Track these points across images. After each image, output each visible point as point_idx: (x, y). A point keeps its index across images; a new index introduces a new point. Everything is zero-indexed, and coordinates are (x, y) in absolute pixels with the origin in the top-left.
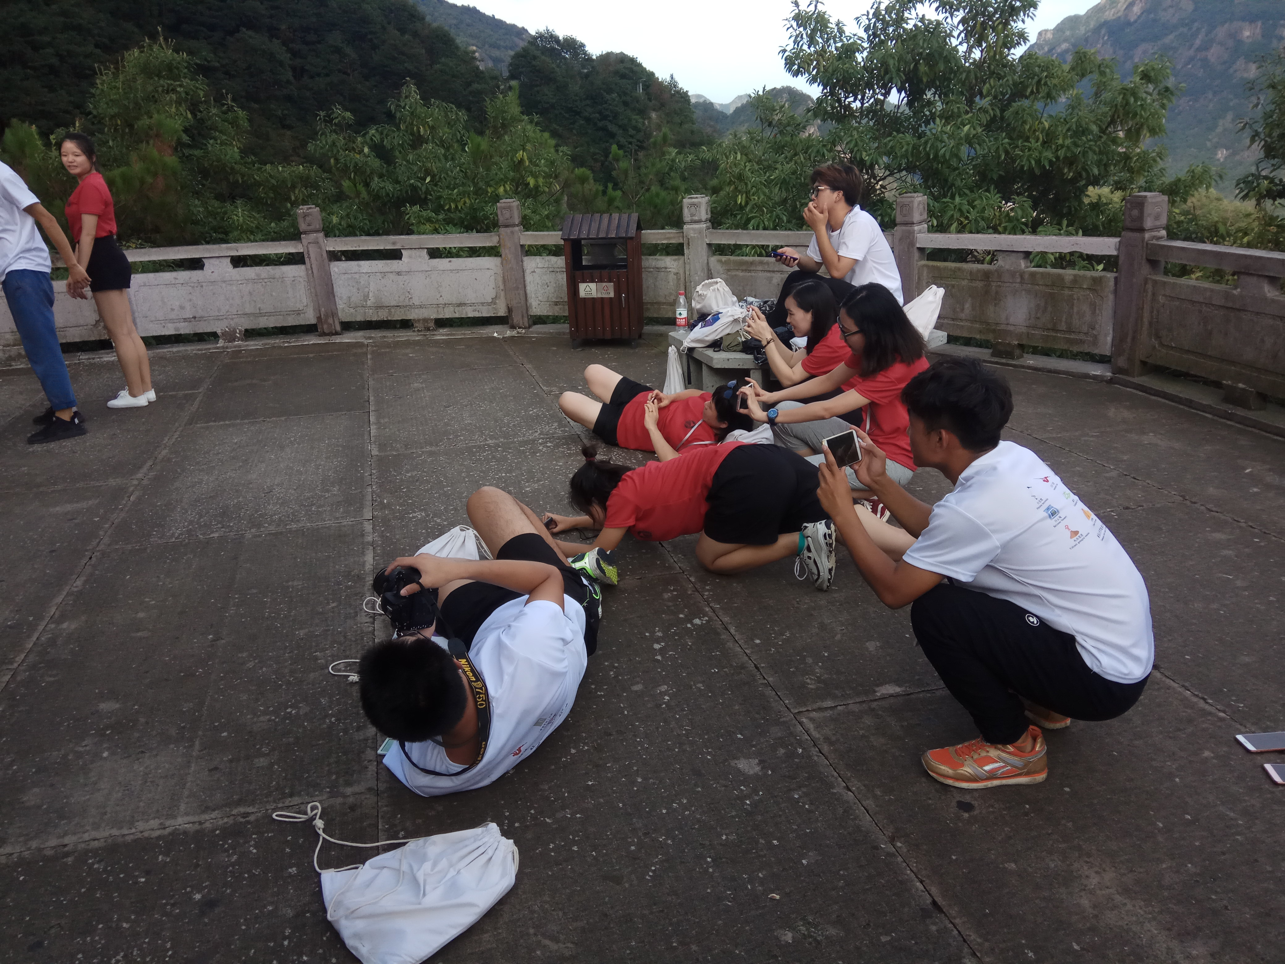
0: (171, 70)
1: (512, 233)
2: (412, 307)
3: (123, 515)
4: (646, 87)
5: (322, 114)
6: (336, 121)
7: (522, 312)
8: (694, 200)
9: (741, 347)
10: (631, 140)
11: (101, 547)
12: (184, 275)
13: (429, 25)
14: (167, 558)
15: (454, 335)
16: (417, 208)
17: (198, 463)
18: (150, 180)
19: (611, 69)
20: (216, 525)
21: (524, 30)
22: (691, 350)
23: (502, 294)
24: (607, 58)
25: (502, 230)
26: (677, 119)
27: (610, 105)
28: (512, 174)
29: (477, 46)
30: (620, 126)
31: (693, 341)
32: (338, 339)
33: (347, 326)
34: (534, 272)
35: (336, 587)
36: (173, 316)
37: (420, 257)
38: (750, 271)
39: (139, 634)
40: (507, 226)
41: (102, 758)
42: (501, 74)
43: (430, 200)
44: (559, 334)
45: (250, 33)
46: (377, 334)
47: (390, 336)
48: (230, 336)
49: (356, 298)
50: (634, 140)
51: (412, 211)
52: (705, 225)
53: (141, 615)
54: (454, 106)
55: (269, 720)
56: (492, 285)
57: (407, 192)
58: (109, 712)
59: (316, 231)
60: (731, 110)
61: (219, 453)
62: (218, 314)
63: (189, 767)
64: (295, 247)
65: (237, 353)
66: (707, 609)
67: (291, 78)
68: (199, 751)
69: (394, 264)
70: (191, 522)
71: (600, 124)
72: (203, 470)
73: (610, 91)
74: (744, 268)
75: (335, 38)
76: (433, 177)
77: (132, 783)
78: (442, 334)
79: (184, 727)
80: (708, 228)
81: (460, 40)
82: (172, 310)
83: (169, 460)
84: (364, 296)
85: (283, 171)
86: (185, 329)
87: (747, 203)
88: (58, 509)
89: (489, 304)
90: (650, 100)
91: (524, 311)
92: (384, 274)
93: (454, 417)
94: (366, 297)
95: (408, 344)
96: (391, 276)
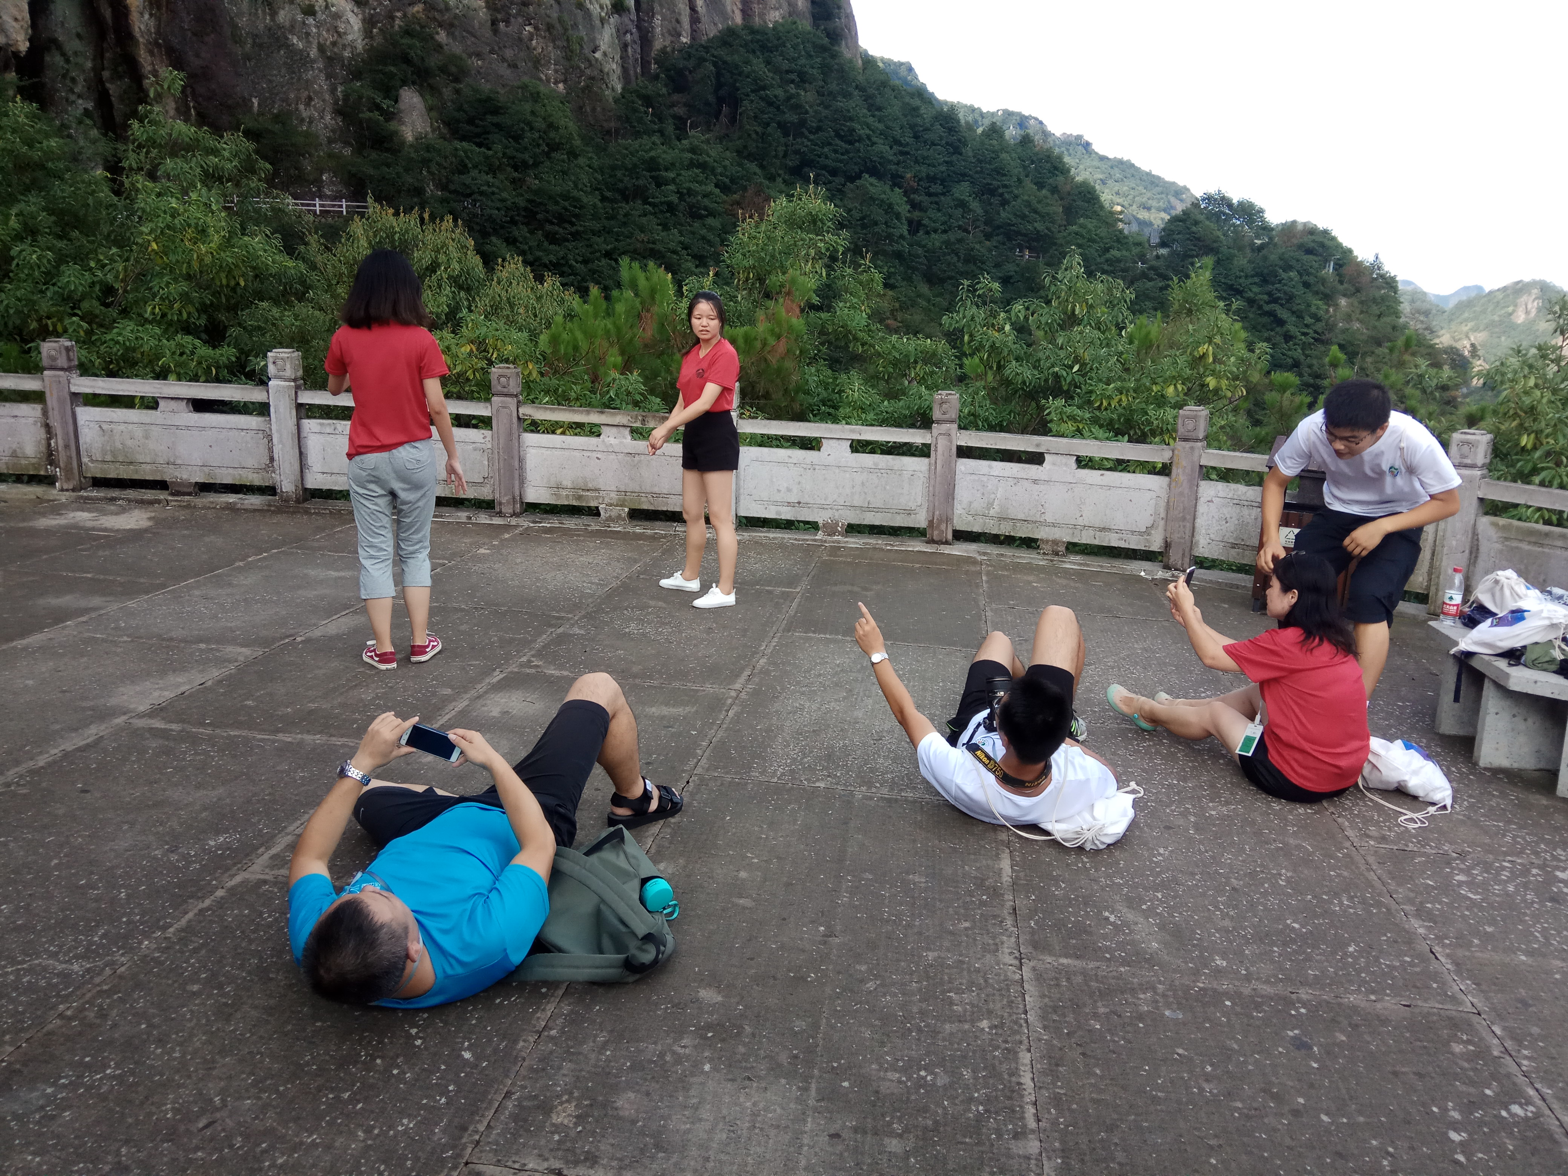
0: (814, 223)
1: (1192, 448)
2: (1045, 524)
3: (721, 734)
4: (1339, 266)
5: (966, 283)
6: (981, 292)
7: (1184, 550)
8: (1469, 437)
9: (1554, 667)
10: (1305, 330)
11: (699, 770)
12: (798, 454)
13: (1073, 179)
14: (770, 802)
15: (1088, 565)
16: (1060, 402)
17: (798, 683)
18: (772, 341)
19: (1295, 241)
20: (822, 770)
21: (1186, 189)
22: (1469, 655)
23: (1162, 523)
24: (1289, 228)
25: (1180, 445)
26: (1375, 309)
27: (1285, 285)
28: (1188, 372)
29: (1123, 206)
30: (1293, 313)
31: (1477, 643)
32: (946, 550)
33: (961, 536)
34: (1211, 501)
35: (968, 899)
36: (778, 497)
37: (1066, 465)
38: (1542, 545)
39: (742, 901)
40: (1186, 440)
41: (703, 1072)
42: (1149, 241)
43: (1078, 394)
44: (1232, 586)
45: (873, 180)
46: (994, 550)
47: (1009, 553)
48: (830, 529)
49: (978, 505)
50: (1310, 331)
51: (1054, 405)
52: (1479, 473)
53: (743, 874)
54: (1122, 283)
55: (900, 1082)
56: (1151, 511)
57: (1046, 381)
58: (710, 1005)
59: (952, 422)
60: (1451, 304)
61: (820, 675)
62: (823, 502)
63: (805, 1121)
64: (924, 437)
65: (835, 550)
66: (1531, 1092)
67: (906, 233)
68: (818, 1101)
69: (1032, 470)
70: (794, 760)
71: (1267, 308)
72: (803, 694)
73: (1288, 268)
74: (1533, 539)
75: (962, 190)
76: (1083, 365)
77: (738, 1122)
78: (1073, 562)
79: (796, 1057)
80: (1483, 477)
81: (1106, 197)
82: (779, 491)
83: (767, 673)
84: (988, 503)
85: (908, 344)
86: (787, 514)
87: (1535, 448)
88: (654, 709)
89: (1141, 534)
90: (1341, 282)
91: (1187, 550)
92: (1017, 480)
93: (1097, 682)
94: (990, 505)
95: (1030, 568)
96: (1026, 484)
